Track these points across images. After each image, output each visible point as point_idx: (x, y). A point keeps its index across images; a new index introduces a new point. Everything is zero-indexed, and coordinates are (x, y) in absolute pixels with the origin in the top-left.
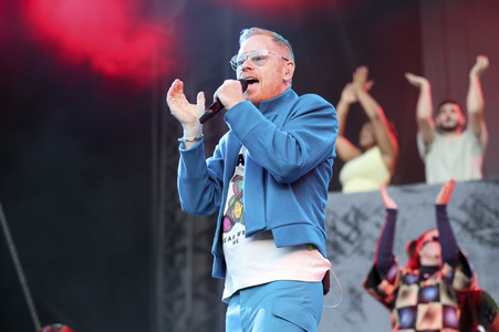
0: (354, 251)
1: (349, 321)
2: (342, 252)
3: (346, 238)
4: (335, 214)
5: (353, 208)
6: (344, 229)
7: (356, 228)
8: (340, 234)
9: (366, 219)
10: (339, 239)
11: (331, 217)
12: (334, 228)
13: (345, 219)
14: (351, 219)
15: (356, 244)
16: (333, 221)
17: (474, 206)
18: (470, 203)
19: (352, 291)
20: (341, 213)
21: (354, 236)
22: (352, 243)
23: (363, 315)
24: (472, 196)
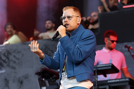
0: (7, 66)
2: (3, 66)
3: (4, 61)
4: (1, 53)
5: (7, 50)
6: (4, 58)
7: (8, 58)
8: (2, 60)
9: (11, 54)
10: (2, 62)
12: (1, 58)
13: (4, 55)
14: (6, 54)
15: (8, 63)
17: (45, 49)
18: (44, 47)
20: (3, 53)
21: (7, 60)
22: (6, 63)
24: (44, 45)
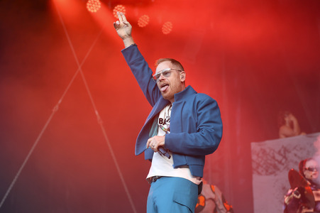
0: (284, 168)
2: (278, 169)
3: (280, 162)
4: (274, 151)
5: (283, 147)
6: (279, 158)
7: (285, 157)
8: (277, 160)
10: (276, 162)
11: (272, 152)
12: (274, 158)
13: (279, 153)
14: (282, 152)
15: (285, 165)
16: (273, 154)
19: (284, 188)
20: (277, 150)
21: (284, 161)
22: (283, 164)
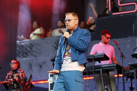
0: (31, 55)
1: (29, 72)
2: (28, 55)
3: (29, 51)
5: (31, 44)
6: (29, 49)
7: (31, 49)
8: (28, 50)
9: (33, 46)
10: (27, 52)
12: (26, 49)
14: (30, 47)
15: (31, 53)
16: (26, 47)
19: (30, 64)
21: (31, 51)
22: (30, 52)
23: (32, 70)
